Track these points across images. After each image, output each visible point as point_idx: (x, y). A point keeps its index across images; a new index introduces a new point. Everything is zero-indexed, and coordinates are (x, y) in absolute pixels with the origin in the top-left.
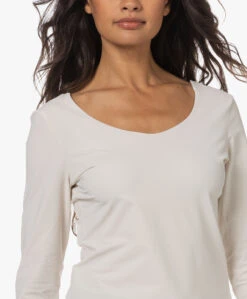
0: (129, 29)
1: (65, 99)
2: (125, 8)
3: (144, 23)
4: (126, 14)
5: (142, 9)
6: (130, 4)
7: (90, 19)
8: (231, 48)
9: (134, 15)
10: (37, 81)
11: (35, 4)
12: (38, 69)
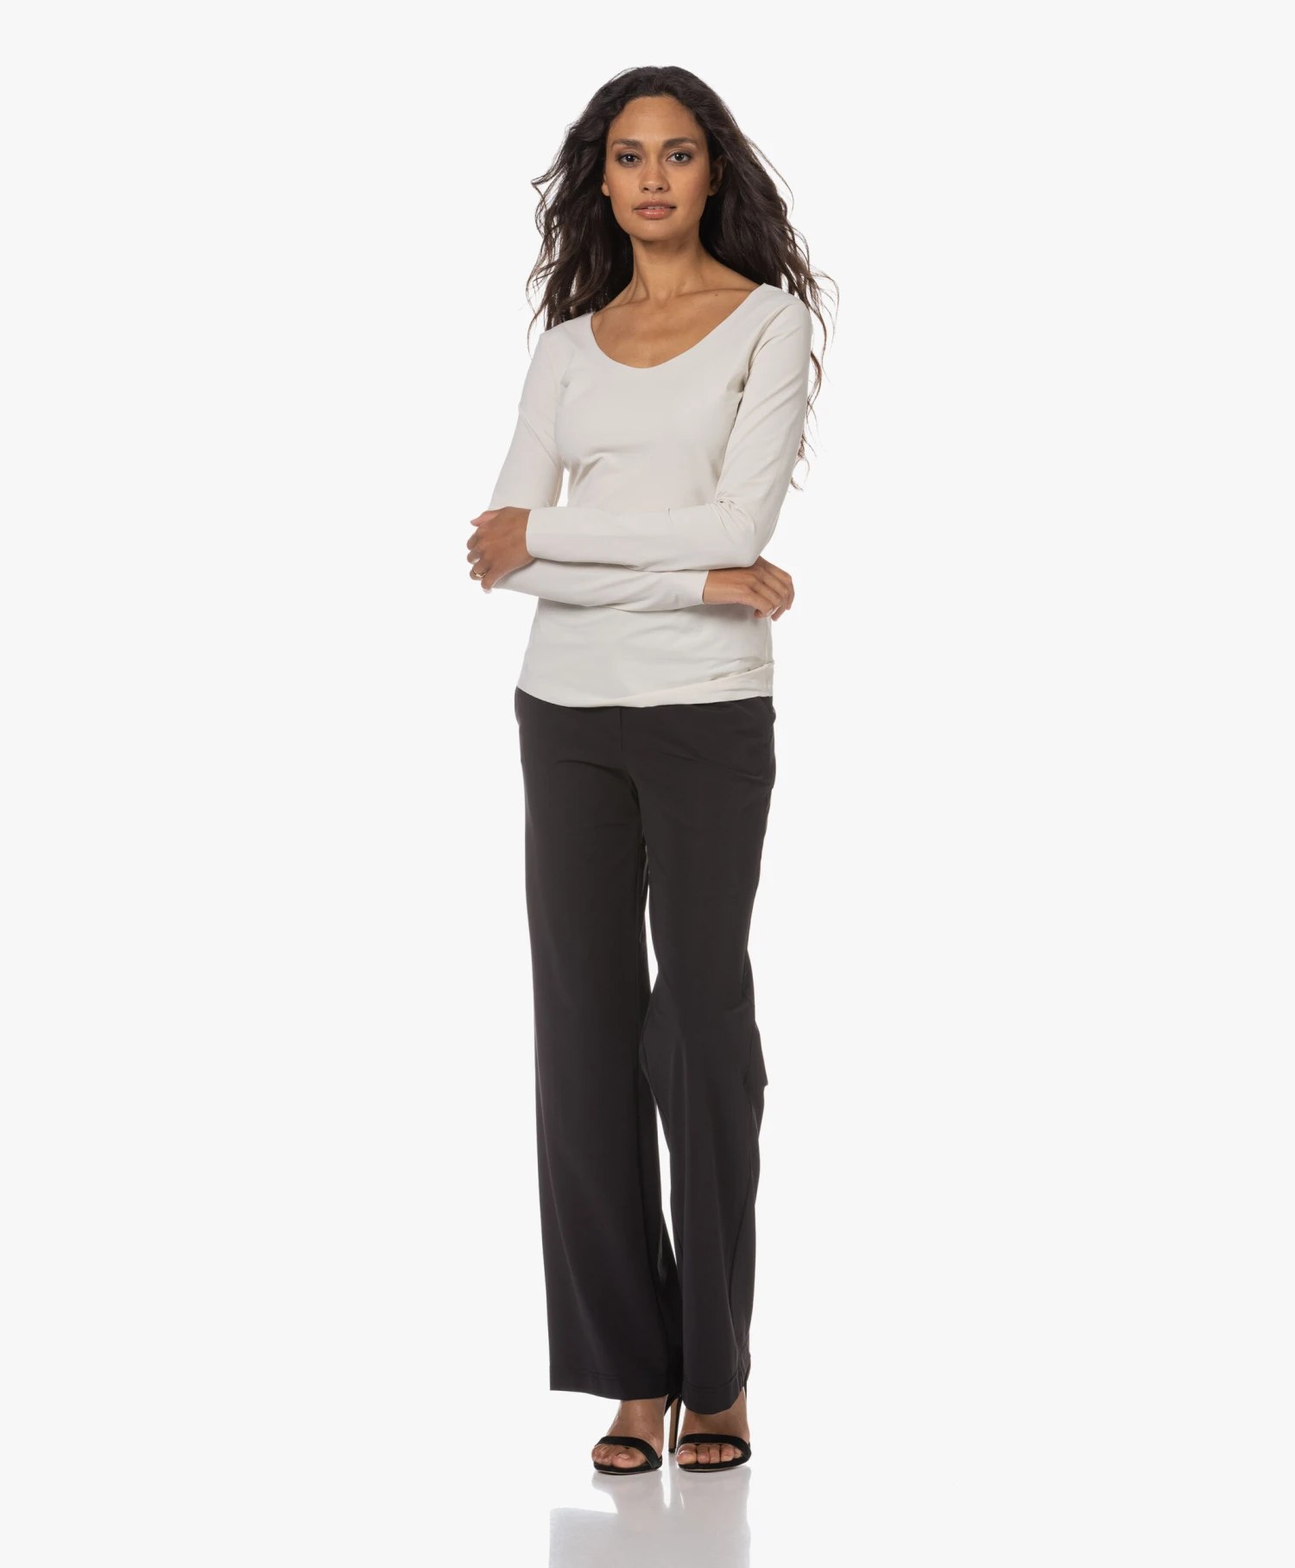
0: (652, 218)
1: (583, 325)
2: (646, 189)
3: (673, 208)
4: (649, 197)
5: (669, 189)
6: (653, 183)
7: (607, 202)
8: (798, 241)
9: (658, 197)
10: (531, 291)
11: (535, 185)
12: (536, 271)
